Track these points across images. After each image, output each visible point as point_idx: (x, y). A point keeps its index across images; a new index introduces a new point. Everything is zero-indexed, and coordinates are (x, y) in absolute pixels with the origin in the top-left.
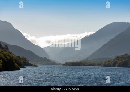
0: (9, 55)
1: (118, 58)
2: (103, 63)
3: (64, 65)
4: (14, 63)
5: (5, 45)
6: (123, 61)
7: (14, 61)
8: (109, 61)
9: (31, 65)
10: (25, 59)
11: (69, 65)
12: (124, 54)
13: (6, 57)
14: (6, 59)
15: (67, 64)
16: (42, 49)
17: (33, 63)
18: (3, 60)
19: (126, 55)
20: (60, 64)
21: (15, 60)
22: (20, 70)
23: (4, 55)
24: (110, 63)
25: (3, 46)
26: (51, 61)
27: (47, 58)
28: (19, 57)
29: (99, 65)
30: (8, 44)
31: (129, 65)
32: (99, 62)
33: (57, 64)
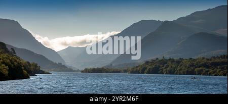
0: (16, 61)
1: (147, 62)
2: (130, 69)
3: (83, 72)
4: (22, 70)
5: (12, 49)
6: (154, 66)
7: (23, 68)
8: (137, 67)
9: (43, 72)
10: (36, 66)
11: (89, 72)
12: (154, 58)
13: (13, 63)
14: (13, 65)
15: (87, 71)
16: (57, 53)
17: (45, 70)
18: (9, 67)
19: (157, 59)
20: (78, 70)
21: (24, 66)
22: (29, 78)
23: (11, 61)
24: (138, 69)
25: (9, 49)
26: (66, 67)
27: (63, 64)
28: (28, 63)
29: (125, 71)
30: (16, 48)
31: (160, 71)
32: (126, 68)
33: (74, 71)
